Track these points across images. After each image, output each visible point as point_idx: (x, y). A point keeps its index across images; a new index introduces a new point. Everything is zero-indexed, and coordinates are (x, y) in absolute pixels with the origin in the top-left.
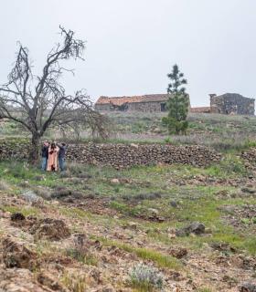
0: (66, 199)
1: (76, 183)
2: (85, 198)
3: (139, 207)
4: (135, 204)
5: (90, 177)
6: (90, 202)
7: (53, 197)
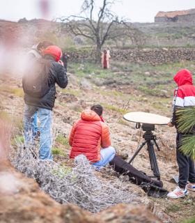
0: (112, 85)
1: (121, 75)
2: (124, 84)
3: (155, 89)
4: (153, 87)
5: (131, 71)
6: (126, 87)
7: (104, 84)
